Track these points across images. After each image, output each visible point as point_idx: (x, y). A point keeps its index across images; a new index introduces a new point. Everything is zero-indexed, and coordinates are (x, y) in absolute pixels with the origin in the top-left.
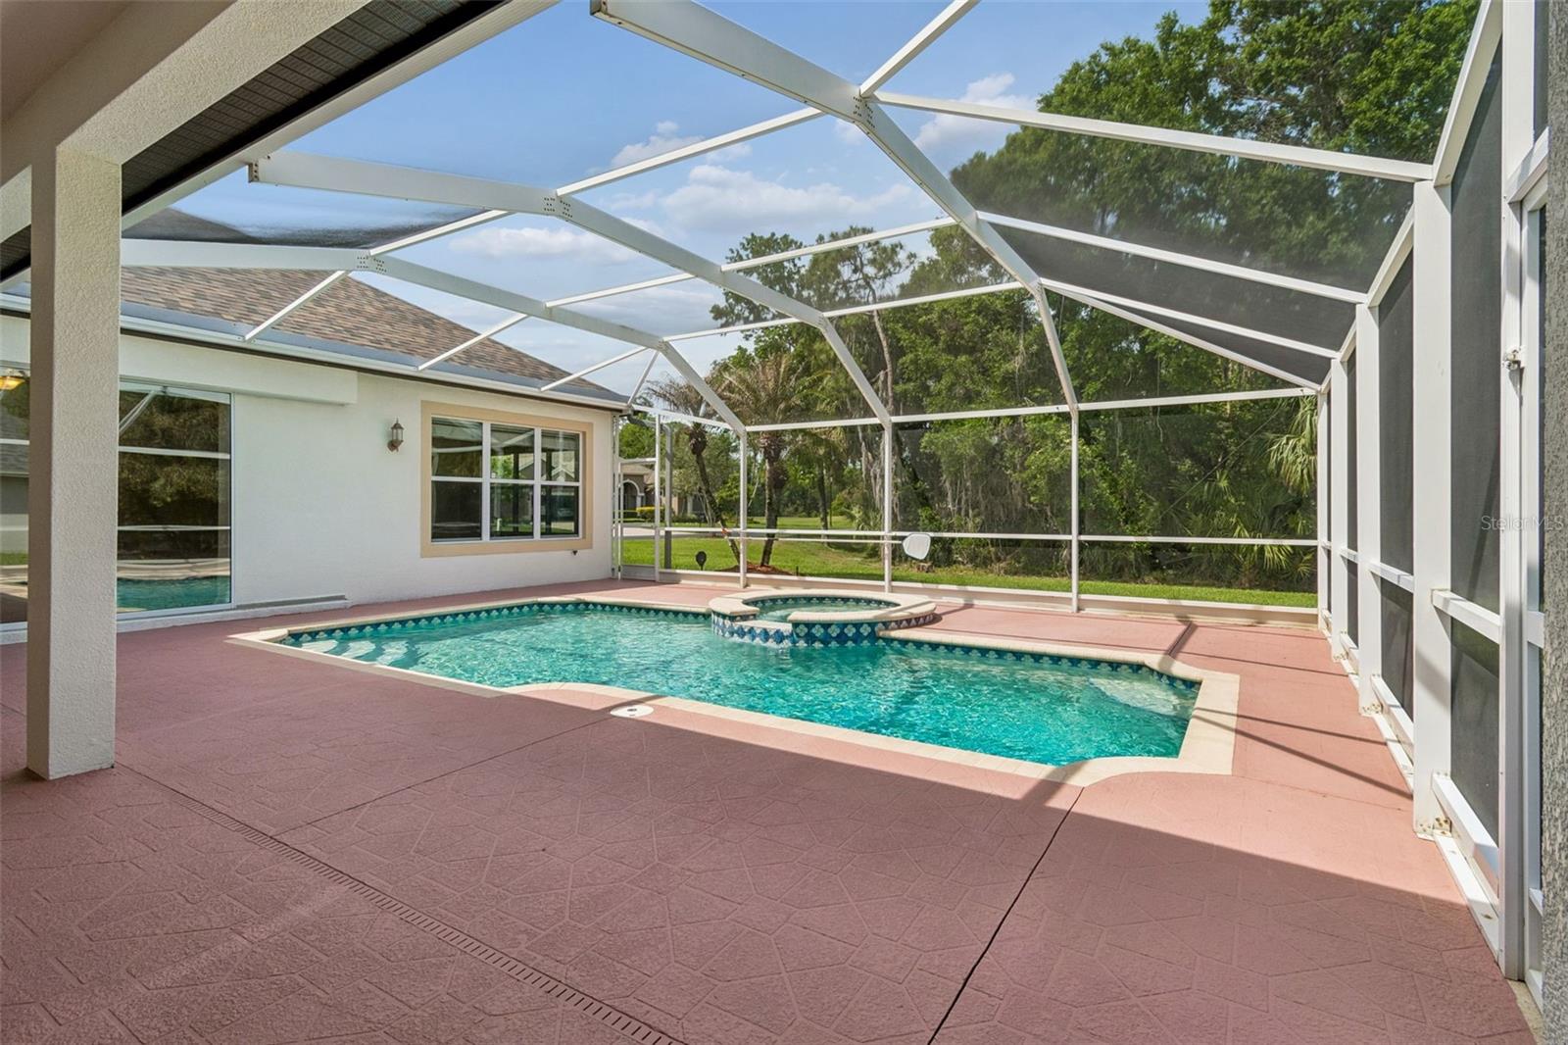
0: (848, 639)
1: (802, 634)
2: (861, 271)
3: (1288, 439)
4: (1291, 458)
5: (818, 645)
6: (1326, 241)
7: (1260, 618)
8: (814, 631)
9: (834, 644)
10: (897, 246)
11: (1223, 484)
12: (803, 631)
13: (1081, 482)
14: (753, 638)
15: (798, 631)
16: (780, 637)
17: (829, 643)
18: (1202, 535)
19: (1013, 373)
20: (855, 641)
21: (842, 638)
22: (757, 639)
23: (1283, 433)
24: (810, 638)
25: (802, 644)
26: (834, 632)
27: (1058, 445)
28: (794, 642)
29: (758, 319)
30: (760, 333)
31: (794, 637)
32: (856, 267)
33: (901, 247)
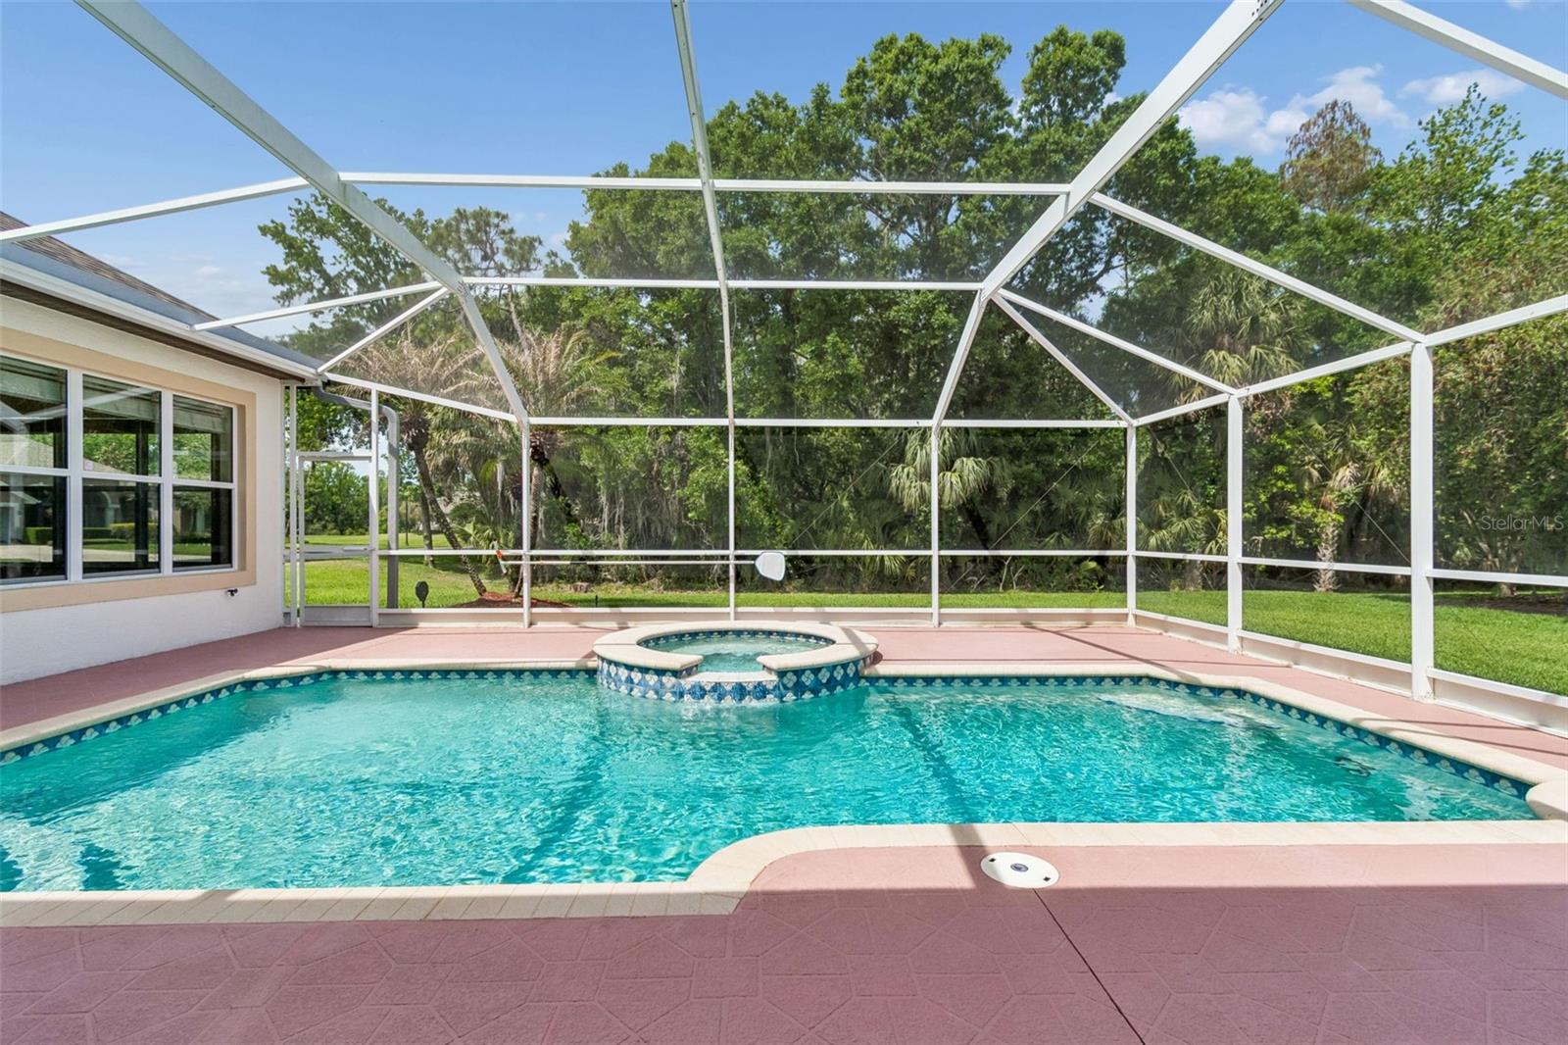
0: (838, 683)
1: (790, 685)
2: (493, 259)
3: (903, 468)
4: (908, 484)
5: (808, 696)
6: (934, 309)
7: (1087, 620)
8: (803, 679)
9: (824, 692)
10: (535, 240)
11: (845, 504)
12: (790, 680)
13: (737, 499)
14: (720, 698)
15: (785, 681)
16: (761, 691)
17: (819, 692)
18: (836, 548)
19: (672, 390)
20: (843, 686)
21: (831, 684)
22: (728, 698)
23: (899, 463)
24: (799, 689)
25: (790, 697)
26: (824, 677)
27: (720, 465)
28: (781, 697)
29: (335, 294)
30: (337, 310)
31: (780, 690)
32: (486, 253)
33: (540, 243)
